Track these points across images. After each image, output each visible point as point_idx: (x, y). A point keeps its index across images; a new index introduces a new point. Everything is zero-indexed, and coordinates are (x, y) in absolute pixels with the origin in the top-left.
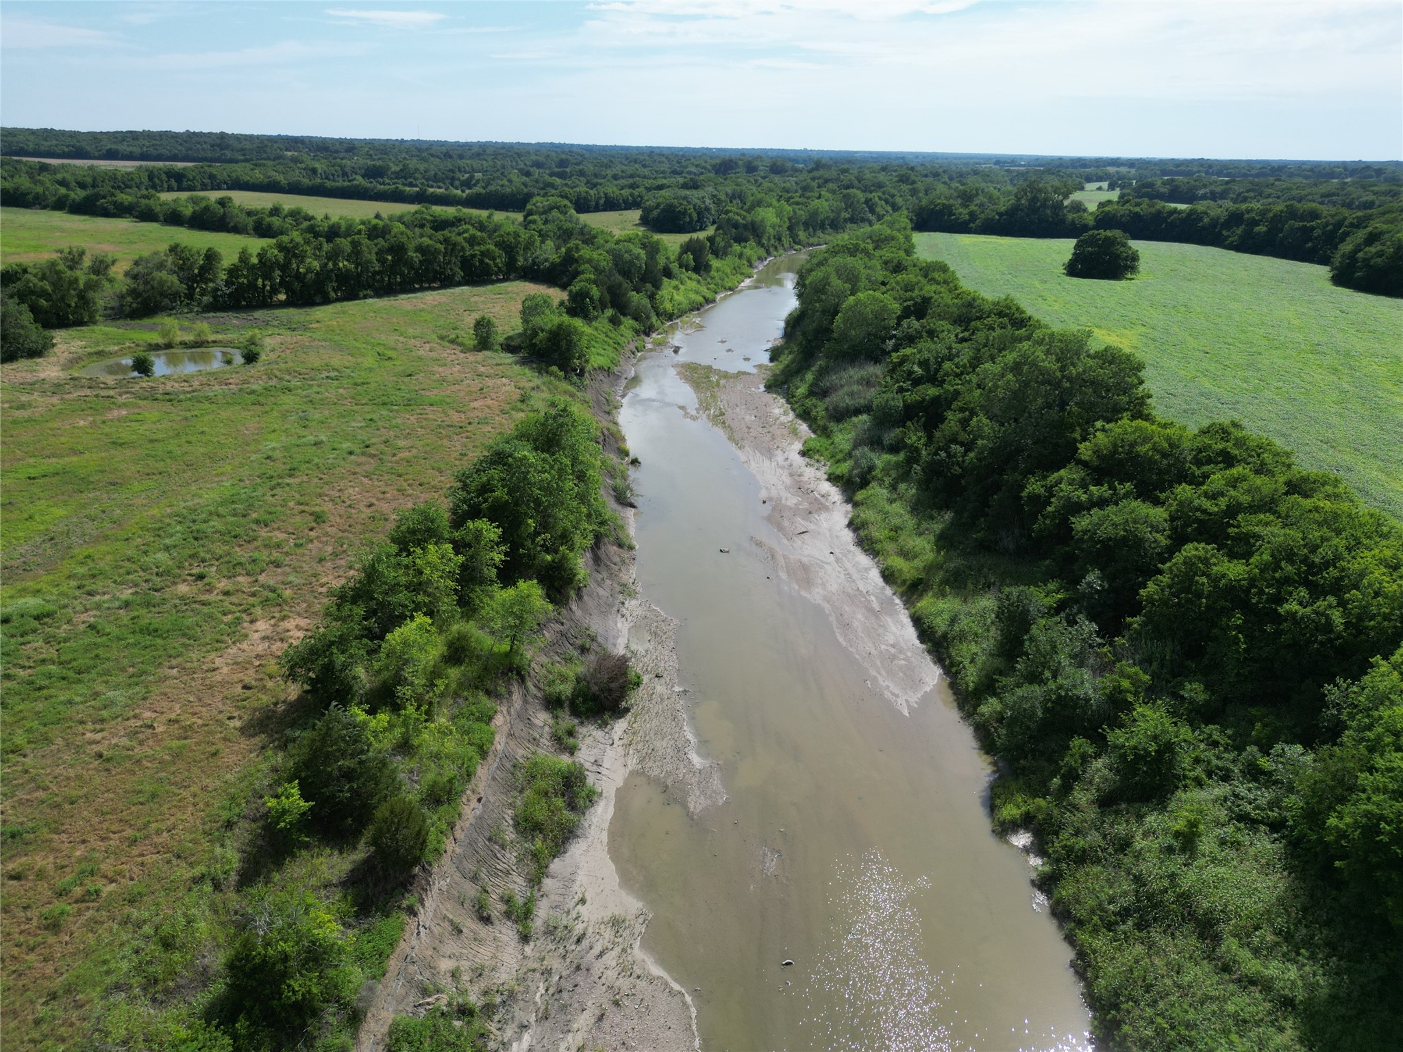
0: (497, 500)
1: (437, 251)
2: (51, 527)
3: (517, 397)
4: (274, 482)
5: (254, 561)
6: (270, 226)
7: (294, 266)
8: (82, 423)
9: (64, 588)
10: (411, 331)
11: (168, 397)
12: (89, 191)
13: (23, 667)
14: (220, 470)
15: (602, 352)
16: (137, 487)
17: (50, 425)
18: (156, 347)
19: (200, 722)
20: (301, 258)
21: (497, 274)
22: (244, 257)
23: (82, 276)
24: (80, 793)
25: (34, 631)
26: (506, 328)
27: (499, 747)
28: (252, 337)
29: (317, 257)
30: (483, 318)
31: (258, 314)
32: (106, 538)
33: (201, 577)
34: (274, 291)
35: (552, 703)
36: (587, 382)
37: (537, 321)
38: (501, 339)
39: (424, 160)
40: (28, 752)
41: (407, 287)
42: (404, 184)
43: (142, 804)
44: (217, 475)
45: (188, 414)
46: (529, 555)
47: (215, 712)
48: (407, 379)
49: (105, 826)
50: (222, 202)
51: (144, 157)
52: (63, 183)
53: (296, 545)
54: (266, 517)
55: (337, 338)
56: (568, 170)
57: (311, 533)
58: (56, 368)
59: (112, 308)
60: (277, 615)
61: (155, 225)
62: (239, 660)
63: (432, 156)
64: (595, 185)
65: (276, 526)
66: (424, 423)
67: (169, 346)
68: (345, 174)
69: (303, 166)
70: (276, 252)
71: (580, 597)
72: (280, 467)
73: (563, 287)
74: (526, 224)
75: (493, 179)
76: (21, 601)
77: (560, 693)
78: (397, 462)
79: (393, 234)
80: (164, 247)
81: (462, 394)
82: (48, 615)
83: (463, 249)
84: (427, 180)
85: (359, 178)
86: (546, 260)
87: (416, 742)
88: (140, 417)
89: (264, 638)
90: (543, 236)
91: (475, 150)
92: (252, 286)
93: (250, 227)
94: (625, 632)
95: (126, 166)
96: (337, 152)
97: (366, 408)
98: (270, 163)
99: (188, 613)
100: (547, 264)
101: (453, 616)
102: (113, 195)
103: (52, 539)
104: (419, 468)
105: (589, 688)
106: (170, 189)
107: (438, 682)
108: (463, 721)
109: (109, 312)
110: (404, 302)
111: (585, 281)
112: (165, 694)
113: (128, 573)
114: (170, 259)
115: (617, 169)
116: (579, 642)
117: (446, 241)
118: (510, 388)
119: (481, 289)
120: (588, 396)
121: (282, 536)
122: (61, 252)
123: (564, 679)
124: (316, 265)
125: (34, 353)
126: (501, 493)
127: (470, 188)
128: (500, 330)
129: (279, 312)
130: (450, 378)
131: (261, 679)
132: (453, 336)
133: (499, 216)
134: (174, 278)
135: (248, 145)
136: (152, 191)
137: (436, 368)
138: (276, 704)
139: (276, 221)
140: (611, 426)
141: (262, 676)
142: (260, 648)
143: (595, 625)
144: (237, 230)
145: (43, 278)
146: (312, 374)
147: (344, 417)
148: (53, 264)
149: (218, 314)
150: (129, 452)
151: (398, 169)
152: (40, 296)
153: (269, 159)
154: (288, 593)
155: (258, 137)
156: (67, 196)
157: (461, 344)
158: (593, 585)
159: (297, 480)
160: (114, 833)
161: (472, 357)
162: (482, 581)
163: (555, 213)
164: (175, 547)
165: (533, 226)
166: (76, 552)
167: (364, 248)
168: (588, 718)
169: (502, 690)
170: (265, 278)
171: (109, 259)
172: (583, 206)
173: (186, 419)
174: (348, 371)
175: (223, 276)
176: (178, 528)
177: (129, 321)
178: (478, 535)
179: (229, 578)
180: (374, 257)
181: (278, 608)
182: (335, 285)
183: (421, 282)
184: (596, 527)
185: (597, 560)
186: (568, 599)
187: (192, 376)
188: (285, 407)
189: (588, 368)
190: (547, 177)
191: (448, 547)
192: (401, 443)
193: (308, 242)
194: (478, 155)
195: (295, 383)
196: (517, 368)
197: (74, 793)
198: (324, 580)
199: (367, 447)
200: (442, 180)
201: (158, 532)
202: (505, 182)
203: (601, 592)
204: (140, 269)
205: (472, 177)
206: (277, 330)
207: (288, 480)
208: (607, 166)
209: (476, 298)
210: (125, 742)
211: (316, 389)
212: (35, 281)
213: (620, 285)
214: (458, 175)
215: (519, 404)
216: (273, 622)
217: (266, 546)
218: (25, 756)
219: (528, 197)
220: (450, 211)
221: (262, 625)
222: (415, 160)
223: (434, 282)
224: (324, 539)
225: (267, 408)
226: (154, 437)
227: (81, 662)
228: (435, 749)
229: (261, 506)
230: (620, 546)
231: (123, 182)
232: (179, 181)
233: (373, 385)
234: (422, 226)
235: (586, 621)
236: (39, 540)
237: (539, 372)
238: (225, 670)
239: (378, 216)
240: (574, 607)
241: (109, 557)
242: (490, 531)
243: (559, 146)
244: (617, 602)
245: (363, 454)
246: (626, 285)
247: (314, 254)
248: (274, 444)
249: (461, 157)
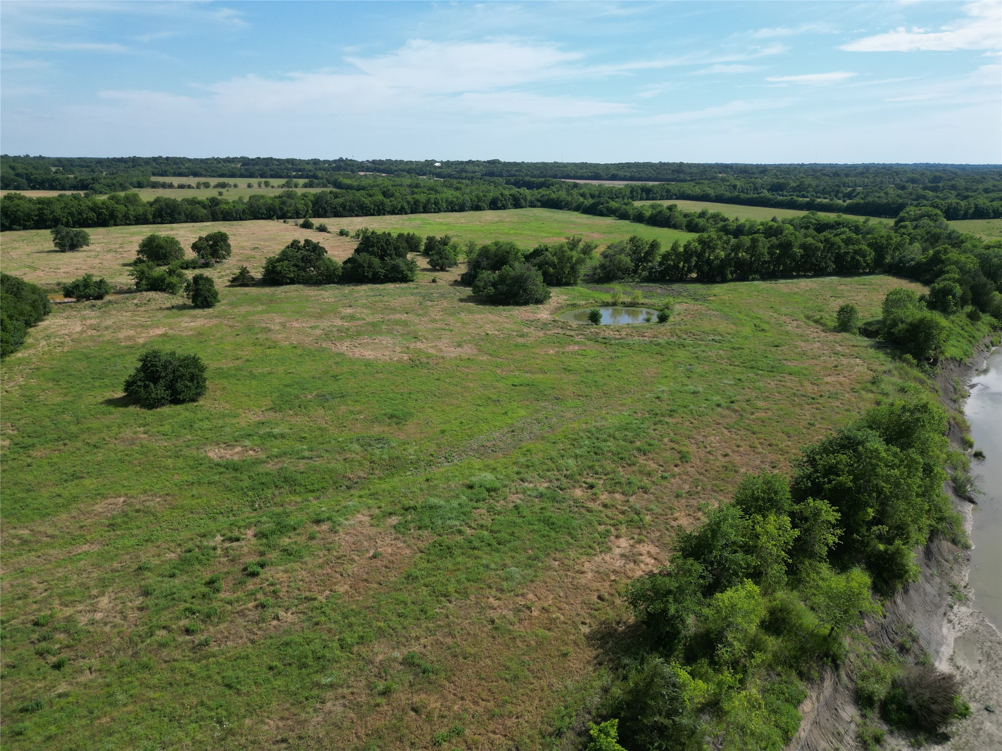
0: (840, 484)
1: (818, 249)
2: (515, 422)
3: (869, 378)
4: (657, 419)
5: (630, 483)
6: (697, 225)
7: (707, 255)
8: (551, 352)
9: (509, 471)
10: (784, 310)
11: (604, 341)
12: (595, 200)
13: (470, 527)
14: (624, 401)
15: (956, 343)
16: (570, 403)
17: (534, 350)
18: (606, 305)
19: (562, 617)
20: (713, 249)
21: (864, 268)
22: (674, 248)
23: (575, 254)
24: (472, 651)
25: (484, 500)
26: (866, 314)
27: (803, 734)
28: (668, 303)
29: (724, 249)
30: (847, 306)
31: (676, 286)
32: (543, 438)
33: (591, 487)
34: (690, 271)
35: (863, 700)
36: (939, 371)
37: (899, 313)
38: (860, 324)
39: (817, 178)
40: (453, 599)
41: (787, 274)
42: (798, 196)
43: (506, 680)
44: (621, 405)
45: (614, 355)
46: (862, 541)
47: (574, 614)
48: (774, 349)
49: (479, 690)
50: (670, 208)
51: (632, 179)
52: (583, 195)
53: (662, 477)
54: (647, 447)
55: (727, 309)
56: (940, 185)
57: (676, 469)
58: (547, 312)
59: (588, 275)
60: (636, 537)
61: (627, 222)
62: (601, 570)
63: (824, 175)
64: (966, 198)
65: (651, 456)
66: (782, 389)
67: (614, 304)
68: (756, 189)
69: (728, 183)
70: (697, 244)
71: (906, 591)
72: (664, 407)
73: (926, 283)
74: (897, 227)
75: (872, 192)
76: (484, 474)
77: (872, 693)
78: (754, 421)
79: (784, 234)
80: (627, 237)
81: (818, 368)
82: (495, 490)
83: (839, 247)
84: (817, 193)
85: (765, 191)
86: (912, 259)
87: (726, 706)
88: (584, 353)
89: (623, 555)
90: (912, 240)
91: (860, 170)
92: (676, 266)
93: (684, 225)
94: (951, 640)
95: (619, 184)
96: (753, 173)
97: (738, 369)
98: (706, 182)
99: (577, 516)
100: (913, 263)
101: (779, 583)
102: (608, 202)
103: (513, 431)
104: (771, 429)
105: (905, 697)
106: (642, 199)
107: (757, 654)
108: (773, 698)
109: (586, 278)
110: (783, 286)
111: (950, 280)
112: (546, 583)
113: (548, 470)
114: (629, 246)
115: (989, 184)
116: (899, 639)
117: (827, 241)
118: (863, 369)
119: (848, 280)
120: (938, 385)
121: (654, 466)
122: (568, 239)
123: (880, 678)
124: (722, 254)
125: (539, 302)
126: (846, 480)
127: (850, 199)
128: (860, 315)
129: (690, 287)
130: (810, 353)
131: (612, 595)
132: (818, 317)
133: (874, 221)
134: (628, 259)
135: (695, 170)
136: (630, 200)
137: (799, 343)
138: (618, 623)
139: (702, 222)
140: (958, 416)
141: (613, 592)
142: (618, 564)
143: (919, 625)
144: (675, 227)
145: (555, 254)
146: (703, 336)
147: (719, 374)
148: (562, 246)
149: (650, 284)
150: (572, 377)
151: (795, 185)
152: (551, 266)
153: (706, 179)
154: (648, 518)
155: (703, 165)
156: (583, 203)
157: (824, 325)
158: (920, 579)
159: (674, 421)
160: (483, 700)
161: (831, 337)
162: (812, 555)
163: (926, 220)
164: (581, 456)
165: (903, 230)
166: (523, 444)
167: (760, 244)
168: (899, 729)
169: (815, 674)
170: (686, 261)
171: (593, 245)
172: (952, 214)
173: (612, 358)
174: (730, 336)
175: (659, 259)
176: (587, 442)
177: (596, 285)
178: (817, 513)
179: (610, 493)
180: (766, 251)
181: (638, 531)
182: (733, 269)
183: (798, 271)
184: (934, 523)
185: (928, 553)
186: (893, 591)
187: (623, 328)
188: (678, 359)
189: (941, 358)
190: (920, 191)
191: (787, 519)
192: (760, 404)
193: (720, 238)
194: (862, 173)
195: (689, 341)
196: (872, 351)
197: (469, 649)
198: (677, 515)
199: (732, 402)
200: (829, 193)
201: (575, 442)
202: (882, 194)
203: (928, 587)
204: (611, 252)
205: (854, 191)
206: (685, 300)
207: (667, 419)
208: (978, 182)
209: (843, 287)
210: (510, 615)
211: (703, 348)
212: (550, 256)
213: (985, 285)
214: (843, 189)
215: (869, 385)
216: (632, 542)
217: (641, 472)
218: (450, 602)
219: (902, 207)
220: (832, 217)
221: (623, 542)
222: (810, 178)
223: (809, 271)
224: (684, 477)
225: (666, 358)
226: (589, 368)
227: (504, 535)
228: (742, 722)
229: (644, 437)
230: (954, 542)
231: (614, 195)
232: (648, 194)
233: (746, 351)
234: (807, 228)
235: (910, 618)
236: (506, 430)
237: (893, 358)
238: (590, 575)
239: (774, 220)
240: (899, 601)
241: (540, 454)
242: (829, 513)
243: (934, 165)
244: (945, 603)
245: (728, 408)
246: (991, 285)
247: (723, 247)
248: (664, 388)
249: (847, 175)
